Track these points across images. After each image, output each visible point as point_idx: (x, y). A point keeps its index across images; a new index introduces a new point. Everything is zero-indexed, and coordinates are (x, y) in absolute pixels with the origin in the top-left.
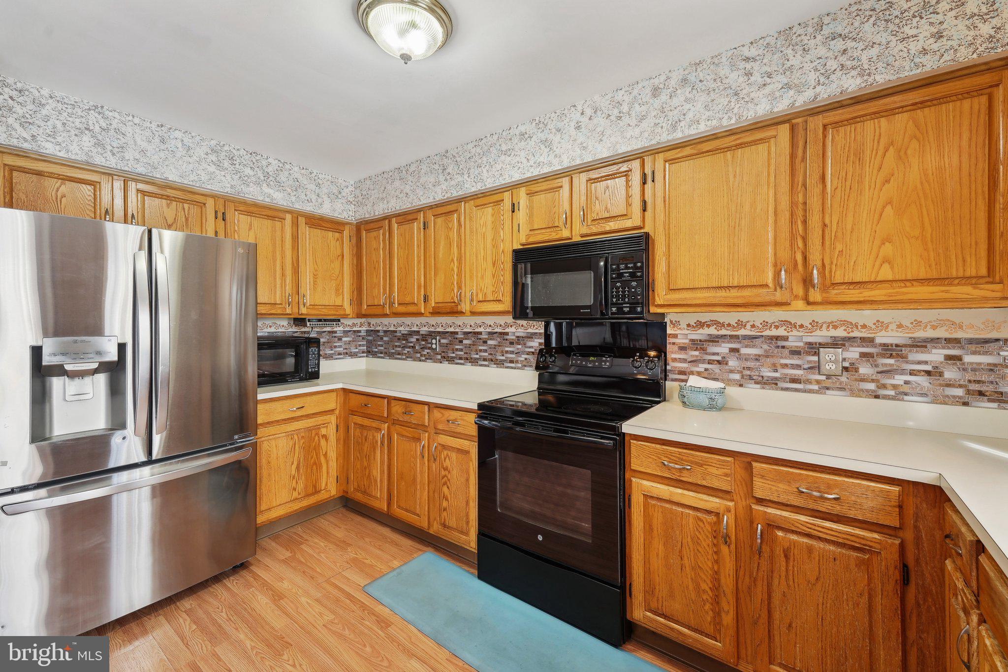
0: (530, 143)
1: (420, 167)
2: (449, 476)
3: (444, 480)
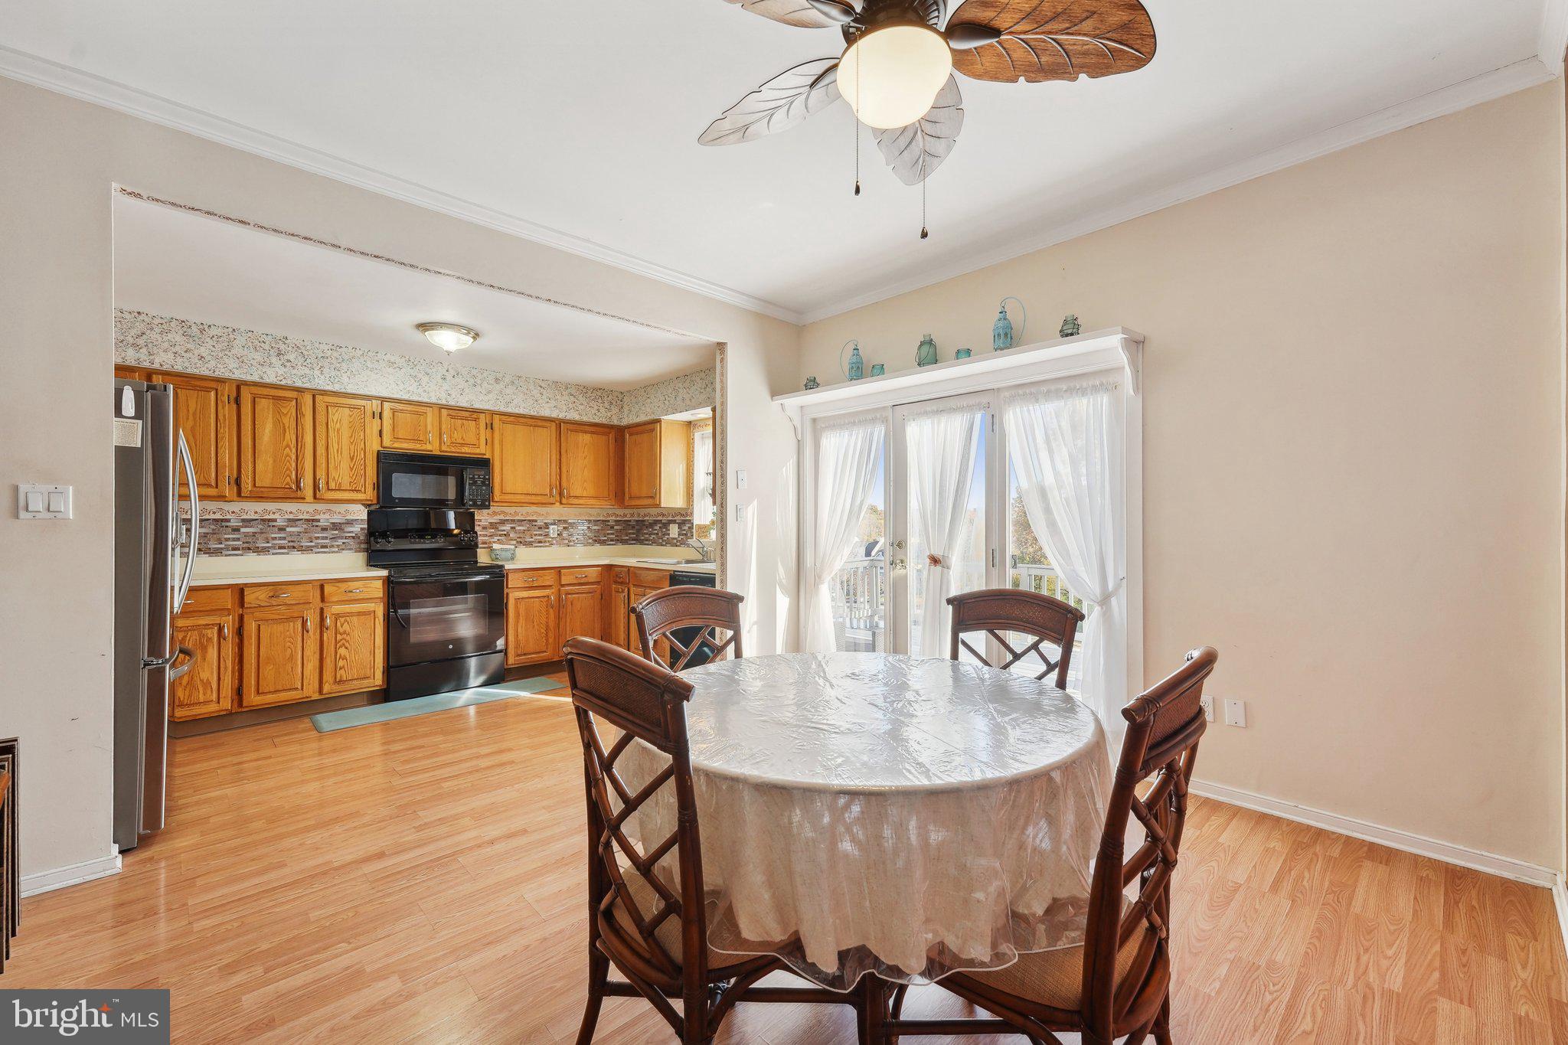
0: (399, 372)
1: (231, 336)
2: (348, 638)
3: (341, 643)
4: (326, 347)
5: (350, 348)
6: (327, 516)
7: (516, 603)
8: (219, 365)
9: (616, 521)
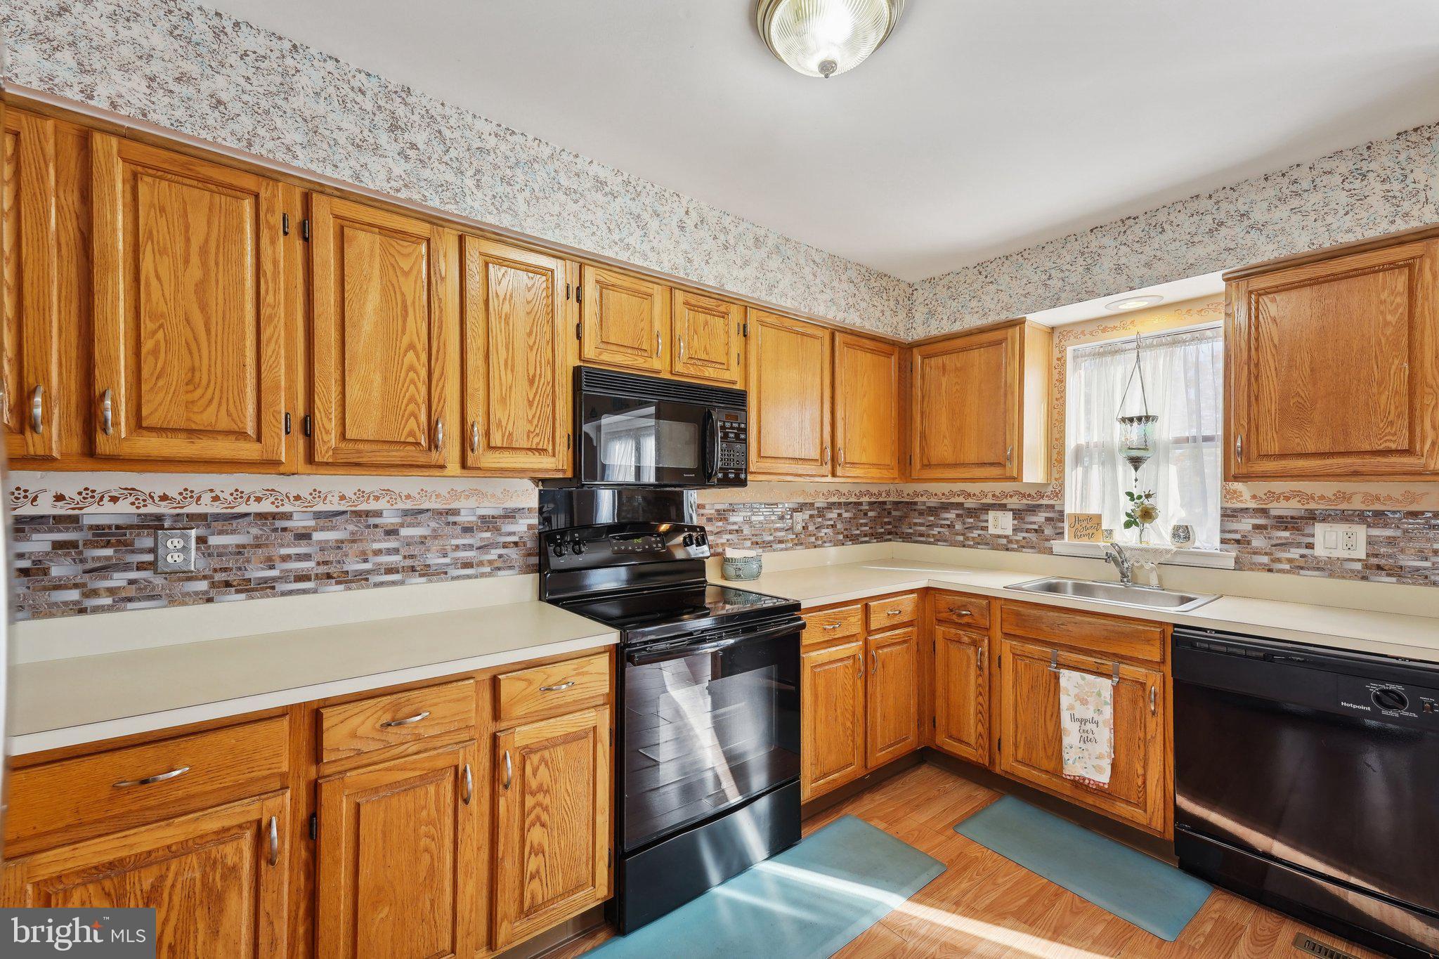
0: (613, 204)
1: (289, 62)
2: (547, 801)
3: (533, 816)
4: (487, 128)
5: (530, 137)
6: (472, 503)
7: (814, 675)
8: (261, 132)
9: (871, 504)
